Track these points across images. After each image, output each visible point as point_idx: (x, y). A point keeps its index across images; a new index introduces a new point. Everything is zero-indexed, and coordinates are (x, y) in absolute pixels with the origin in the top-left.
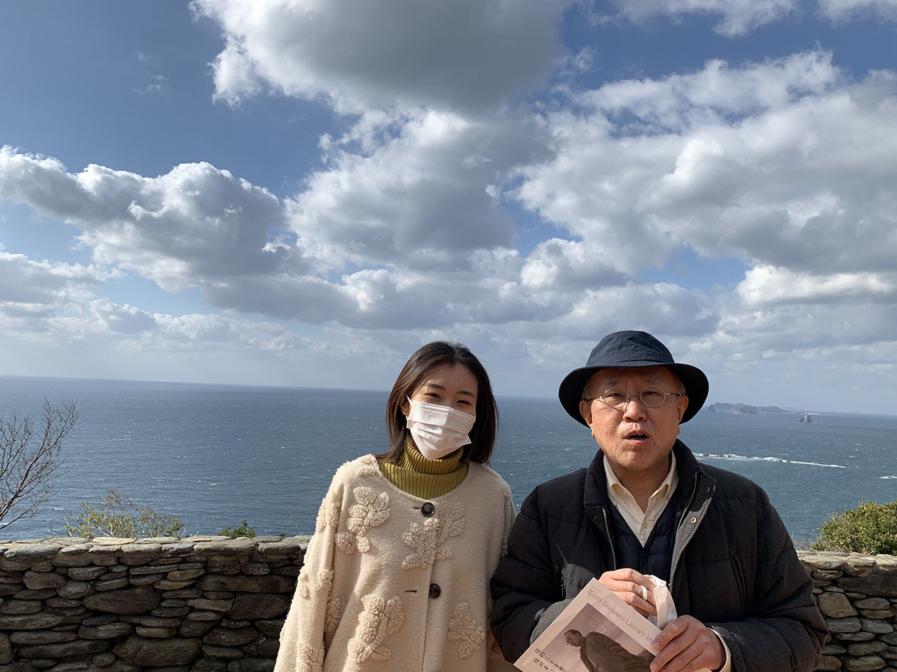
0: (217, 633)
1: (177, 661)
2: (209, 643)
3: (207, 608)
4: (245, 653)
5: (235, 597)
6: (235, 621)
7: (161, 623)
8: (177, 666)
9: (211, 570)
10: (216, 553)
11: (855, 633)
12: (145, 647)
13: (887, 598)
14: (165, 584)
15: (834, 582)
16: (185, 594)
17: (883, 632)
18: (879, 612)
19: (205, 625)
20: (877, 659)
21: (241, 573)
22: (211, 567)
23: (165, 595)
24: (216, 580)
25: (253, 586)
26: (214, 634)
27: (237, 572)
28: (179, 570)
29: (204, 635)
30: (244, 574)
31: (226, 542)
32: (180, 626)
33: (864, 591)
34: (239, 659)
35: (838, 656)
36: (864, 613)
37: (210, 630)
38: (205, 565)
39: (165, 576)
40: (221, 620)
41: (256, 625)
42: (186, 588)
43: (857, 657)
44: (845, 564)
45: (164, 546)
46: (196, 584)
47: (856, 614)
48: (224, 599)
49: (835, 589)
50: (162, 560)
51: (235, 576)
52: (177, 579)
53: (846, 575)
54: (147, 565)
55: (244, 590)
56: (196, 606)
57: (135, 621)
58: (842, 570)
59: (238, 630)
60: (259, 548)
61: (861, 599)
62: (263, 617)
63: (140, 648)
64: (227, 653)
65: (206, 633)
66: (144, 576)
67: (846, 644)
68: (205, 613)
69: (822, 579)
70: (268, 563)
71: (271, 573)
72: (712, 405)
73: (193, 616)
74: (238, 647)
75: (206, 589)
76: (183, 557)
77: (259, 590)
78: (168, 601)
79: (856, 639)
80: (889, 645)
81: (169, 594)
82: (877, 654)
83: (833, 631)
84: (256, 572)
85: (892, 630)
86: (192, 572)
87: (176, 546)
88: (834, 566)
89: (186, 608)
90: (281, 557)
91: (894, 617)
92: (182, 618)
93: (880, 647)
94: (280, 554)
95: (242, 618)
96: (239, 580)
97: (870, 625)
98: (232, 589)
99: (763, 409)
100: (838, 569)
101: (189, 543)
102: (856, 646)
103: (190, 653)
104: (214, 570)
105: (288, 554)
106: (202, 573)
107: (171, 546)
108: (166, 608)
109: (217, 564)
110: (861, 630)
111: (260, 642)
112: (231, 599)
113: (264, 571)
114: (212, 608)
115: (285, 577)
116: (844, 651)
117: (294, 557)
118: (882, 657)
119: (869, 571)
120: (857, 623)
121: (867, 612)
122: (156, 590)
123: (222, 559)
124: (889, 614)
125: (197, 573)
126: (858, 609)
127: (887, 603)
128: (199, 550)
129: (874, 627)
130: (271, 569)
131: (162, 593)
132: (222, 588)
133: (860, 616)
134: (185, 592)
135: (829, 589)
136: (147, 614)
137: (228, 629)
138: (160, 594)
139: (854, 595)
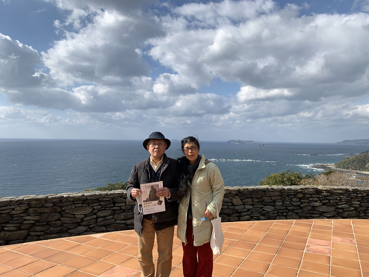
0: (35, 227)
1: (20, 238)
2: (32, 231)
3: (30, 219)
4: (45, 233)
5: (40, 215)
6: (41, 223)
7: (13, 225)
8: (21, 239)
9: (31, 206)
10: (33, 200)
11: (242, 209)
12: (8, 234)
13: (251, 198)
14: (14, 212)
15: (237, 195)
16: (22, 215)
17: (250, 208)
18: (249, 203)
19: (30, 225)
20: (248, 216)
21: (42, 206)
22: (31, 205)
23: (14, 216)
24: (33, 209)
25: (47, 210)
26: (33, 228)
27: (41, 206)
28: (19, 207)
29: (30, 228)
30: (43, 207)
31: (36, 197)
32: (20, 226)
33: (245, 197)
34: (43, 235)
35: (238, 216)
36: (245, 203)
37: (32, 227)
38: (29, 205)
39: (13, 209)
40: (36, 223)
41: (49, 223)
42: (22, 213)
43: (243, 216)
44: (240, 189)
45: (12, 199)
46: (26, 211)
47: (242, 203)
48: (36, 216)
49: (237, 197)
50: (12, 204)
51: (40, 207)
52: (18, 210)
53: (240, 192)
54: (6, 206)
55: (44, 212)
56: (26, 219)
57: (3, 225)
58: (239, 191)
59: (42, 226)
60: (49, 198)
61: (244, 199)
62: (51, 220)
63: (6, 234)
64: (39, 233)
65: (31, 227)
66: (6, 210)
67: (240, 213)
68: (30, 221)
69: (233, 194)
70: (52, 202)
71: (54, 206)
72: (229, 141)
73: (25, 222)
74: (43, 231)
75: (29, 213)
76: (20, 202)
77: (49, 212)
78: (15, 218)
79: (242, 211)
80: (252, 212)
81: (15, 215)
82: (249, 215)
83: (236, 209)
84: (48, 206)
85: (252, 207)
86: (24, 207)
87: (17, 199)
88: (236, 190)
89: (22, 220)
90: (57, 200)
91: (253, 204)
92: (21, 223)
93: (249, 213)
94: (57, 199)
95: (44, 221)
96: (42, 209)
97: (246, 206)
98: (39, 212)
99: (247, 142)
100: (238, 191)
101: (22, 198)
102: (242, 213)
103: (25, 234)
104: (32, 206)
105: (60, 199)
106: (27, 207)
107: (15, 199)
108: (15, 220)
109: (33, 204)
110: (244, 208)
111: (51, 229)
112: (39, 215)
113: (51, 205)
114: (32, 219)
115: (59, 206)
116: (239, 215)
117: (62, 200)
118: (250, 216)
119: (246, 191)
120: (243, 206)
121: (246, 203)
122: (10, 214)
123: (35, 202)
124: (251, 203)
125: (26, 207)
126: (243, 202)
127: (251, 200)
128: (26, 200)
129: (247, 207)
130: (54, 204)
131: (13, 215)
132: (36, 212)
133: (244, 204)
134: (22, 214)
135: (235, 197)
136: (8, 223)
137: (38, 226)
138: (12, 216)
139: (242, 198)
